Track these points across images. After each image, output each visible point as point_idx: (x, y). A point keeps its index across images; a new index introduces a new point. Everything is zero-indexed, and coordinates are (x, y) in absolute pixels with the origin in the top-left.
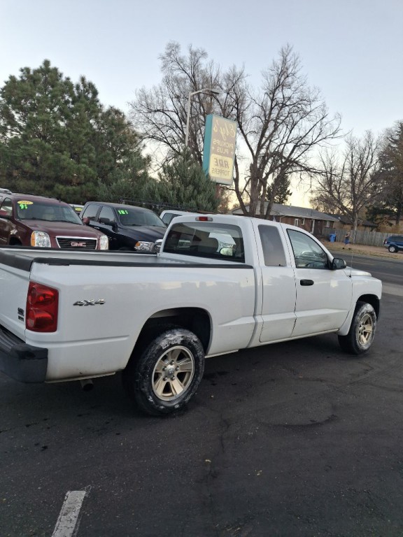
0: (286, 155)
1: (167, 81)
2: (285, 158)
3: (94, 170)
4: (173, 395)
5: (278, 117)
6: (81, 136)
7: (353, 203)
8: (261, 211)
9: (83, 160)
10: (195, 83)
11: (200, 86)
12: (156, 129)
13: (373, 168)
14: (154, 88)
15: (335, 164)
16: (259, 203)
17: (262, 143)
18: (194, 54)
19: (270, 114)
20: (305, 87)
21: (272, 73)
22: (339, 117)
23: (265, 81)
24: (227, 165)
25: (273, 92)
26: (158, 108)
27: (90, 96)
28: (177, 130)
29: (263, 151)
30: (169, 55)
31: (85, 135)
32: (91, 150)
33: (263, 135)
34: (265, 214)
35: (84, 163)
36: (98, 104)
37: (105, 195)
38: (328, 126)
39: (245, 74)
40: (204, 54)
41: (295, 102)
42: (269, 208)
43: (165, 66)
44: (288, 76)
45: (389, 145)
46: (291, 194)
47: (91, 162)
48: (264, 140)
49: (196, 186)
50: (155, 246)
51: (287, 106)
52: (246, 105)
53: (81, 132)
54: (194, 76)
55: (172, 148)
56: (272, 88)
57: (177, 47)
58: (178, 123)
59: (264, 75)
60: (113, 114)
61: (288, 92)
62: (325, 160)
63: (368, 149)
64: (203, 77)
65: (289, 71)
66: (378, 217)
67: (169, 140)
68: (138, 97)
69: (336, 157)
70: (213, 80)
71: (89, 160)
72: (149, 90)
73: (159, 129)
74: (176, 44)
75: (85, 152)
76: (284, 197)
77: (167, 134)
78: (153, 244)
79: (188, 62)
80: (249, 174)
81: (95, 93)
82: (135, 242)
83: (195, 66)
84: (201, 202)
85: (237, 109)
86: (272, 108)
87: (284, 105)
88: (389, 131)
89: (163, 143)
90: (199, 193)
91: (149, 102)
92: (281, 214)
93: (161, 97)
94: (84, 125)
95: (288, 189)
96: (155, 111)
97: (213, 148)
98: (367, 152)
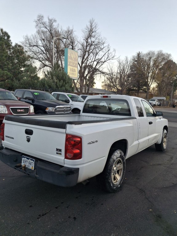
0: (94, 67)
1: (38, 32)
2: (93, 68)
3: (10, 73)
4: (117, 181)
5: (89, 50)
6: (4, 57)
7: (121, 87)
8: (85, 91)
9: (5, 69)
10: (51, 33)
11: (54, 35)
12: (34, 54)
13: (128, 72)
14: (32, 35)
15: (113, 71)
16: (84, 87)
17: (84, 61)
18: (50, 21)
19: (86, 48)
20: (100, 38)
21: (86, 30)
22: (115, 50)
23: (83, 34)
24: (75, 71)
25: (87, 39)
26: (35, 44)
27: (6, 38)
28: (44, 55)
29: (84, 65)
30: (39, 20)
31: (5, 57)
32: (8, 64)
33: (83, 58)
34: (87, 92)
35: (6, 70)
36: (10, 42)
37: (17, 85)
38: (111, 54)
39: (74, 30)
40: (55, 21)
41: (96, 44)
42: (88, 90)
43: (37, 25)
44: (93, 32)
45: (134, 63)
46: (95, 84)
47: (9, 70)
48: (84, 60)
49: (64, 81)
50: (56, 109)
51: (93, 45)
52: (75, 44)
53: (3, 55)
54: (51, 31)
55: (43, 63)
56: (87, 37)
57: (42, 17)
58: (45, 52)
59: (83, 31)
60: (17, 47)
61: (93, 39)
62: (109, 69)
63: (126, 64)
64: (55, 31)
65: (93, 30)
66: (131, 92)
67: (41, 59)
68: (25, 39)
69: (114, 67)
70: (59, 32)
71: (8, 69)
72: (30, 36)
73: (35, 54)
74: (42, 15)
75: (5, 65)
76: (93, 84)
77: (39, 56)
78: (54, 108)
79: (48, 24)
80: (79, 75)
81: (9, 37)
82: (46, 108)
83: (51, 26)
84: (67, 88)
85: (72, 46)
86: (87, 46)
87: (91, 45)
88: (133, 56)
89: (37, 60)
90: (66, 84)
91: (30, 41)
92: (93, 92)
93: (36, 40)
94: (5, 52)
95: (94, 81)
96: (33, 46)
97: (69, 63)
98: (126, 65)
